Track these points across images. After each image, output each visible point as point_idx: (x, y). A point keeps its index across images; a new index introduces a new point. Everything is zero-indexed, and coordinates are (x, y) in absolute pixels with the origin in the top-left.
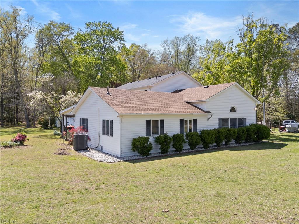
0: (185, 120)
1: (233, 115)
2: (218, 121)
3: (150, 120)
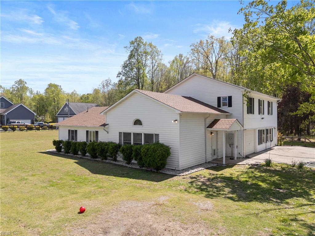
1: (137, 129)
2: (118, 135)
3: (70, 130)
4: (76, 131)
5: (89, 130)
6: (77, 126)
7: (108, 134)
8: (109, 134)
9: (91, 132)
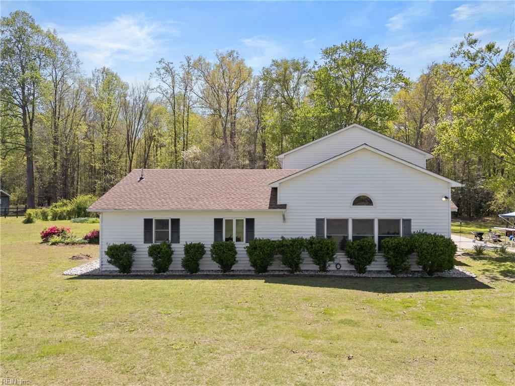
0: (226, 220)
1: (363, 212)
2: (315, 224)
3: (151, 220)
4: (176, 222)
5: (225, 217)
6: (177, 211)
7: (284, 224)
8: (286, 224)
9: (229, 222)
